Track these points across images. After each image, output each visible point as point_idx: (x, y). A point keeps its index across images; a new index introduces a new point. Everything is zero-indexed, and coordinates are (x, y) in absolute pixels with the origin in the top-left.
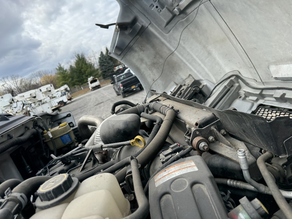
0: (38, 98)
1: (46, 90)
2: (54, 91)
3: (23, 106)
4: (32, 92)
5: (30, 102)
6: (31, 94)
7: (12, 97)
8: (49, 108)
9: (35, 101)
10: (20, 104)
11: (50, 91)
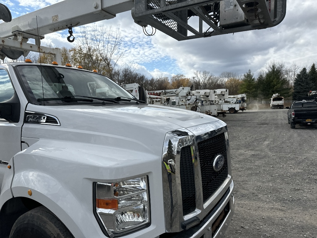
0: (210, 98)
1: (220, 93)
2: (227, 97)
3: (196, 101)
4: (208, 91)
5: (202, 99)
6: (205, 93)
7: (190, 90)
8: (215, 110)
9: (206, 100)
10: (193, 98)
11: (224, 95)
